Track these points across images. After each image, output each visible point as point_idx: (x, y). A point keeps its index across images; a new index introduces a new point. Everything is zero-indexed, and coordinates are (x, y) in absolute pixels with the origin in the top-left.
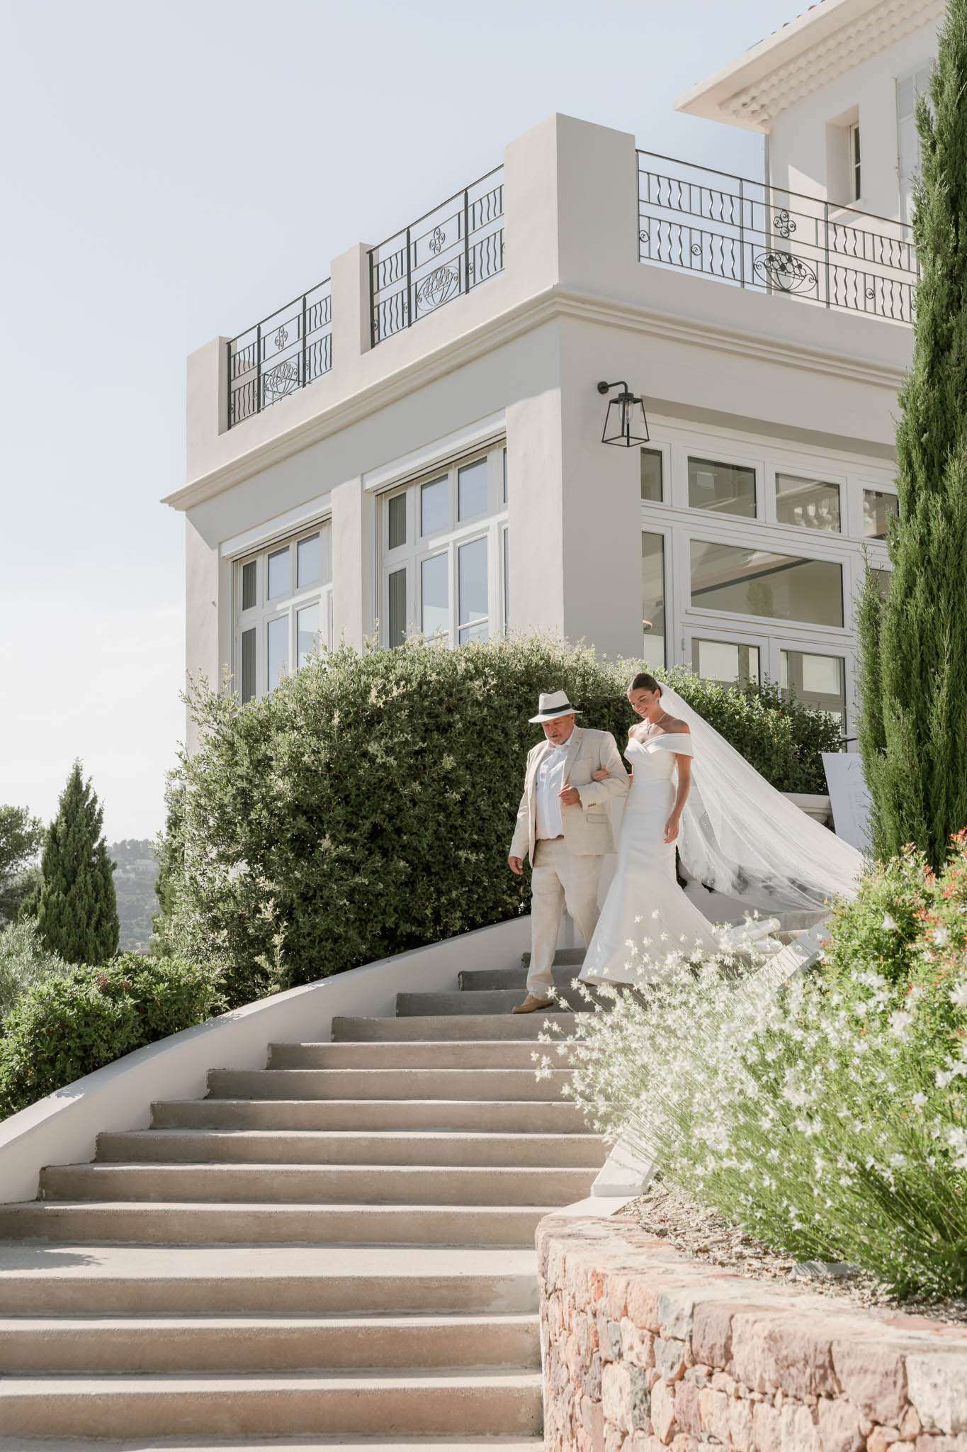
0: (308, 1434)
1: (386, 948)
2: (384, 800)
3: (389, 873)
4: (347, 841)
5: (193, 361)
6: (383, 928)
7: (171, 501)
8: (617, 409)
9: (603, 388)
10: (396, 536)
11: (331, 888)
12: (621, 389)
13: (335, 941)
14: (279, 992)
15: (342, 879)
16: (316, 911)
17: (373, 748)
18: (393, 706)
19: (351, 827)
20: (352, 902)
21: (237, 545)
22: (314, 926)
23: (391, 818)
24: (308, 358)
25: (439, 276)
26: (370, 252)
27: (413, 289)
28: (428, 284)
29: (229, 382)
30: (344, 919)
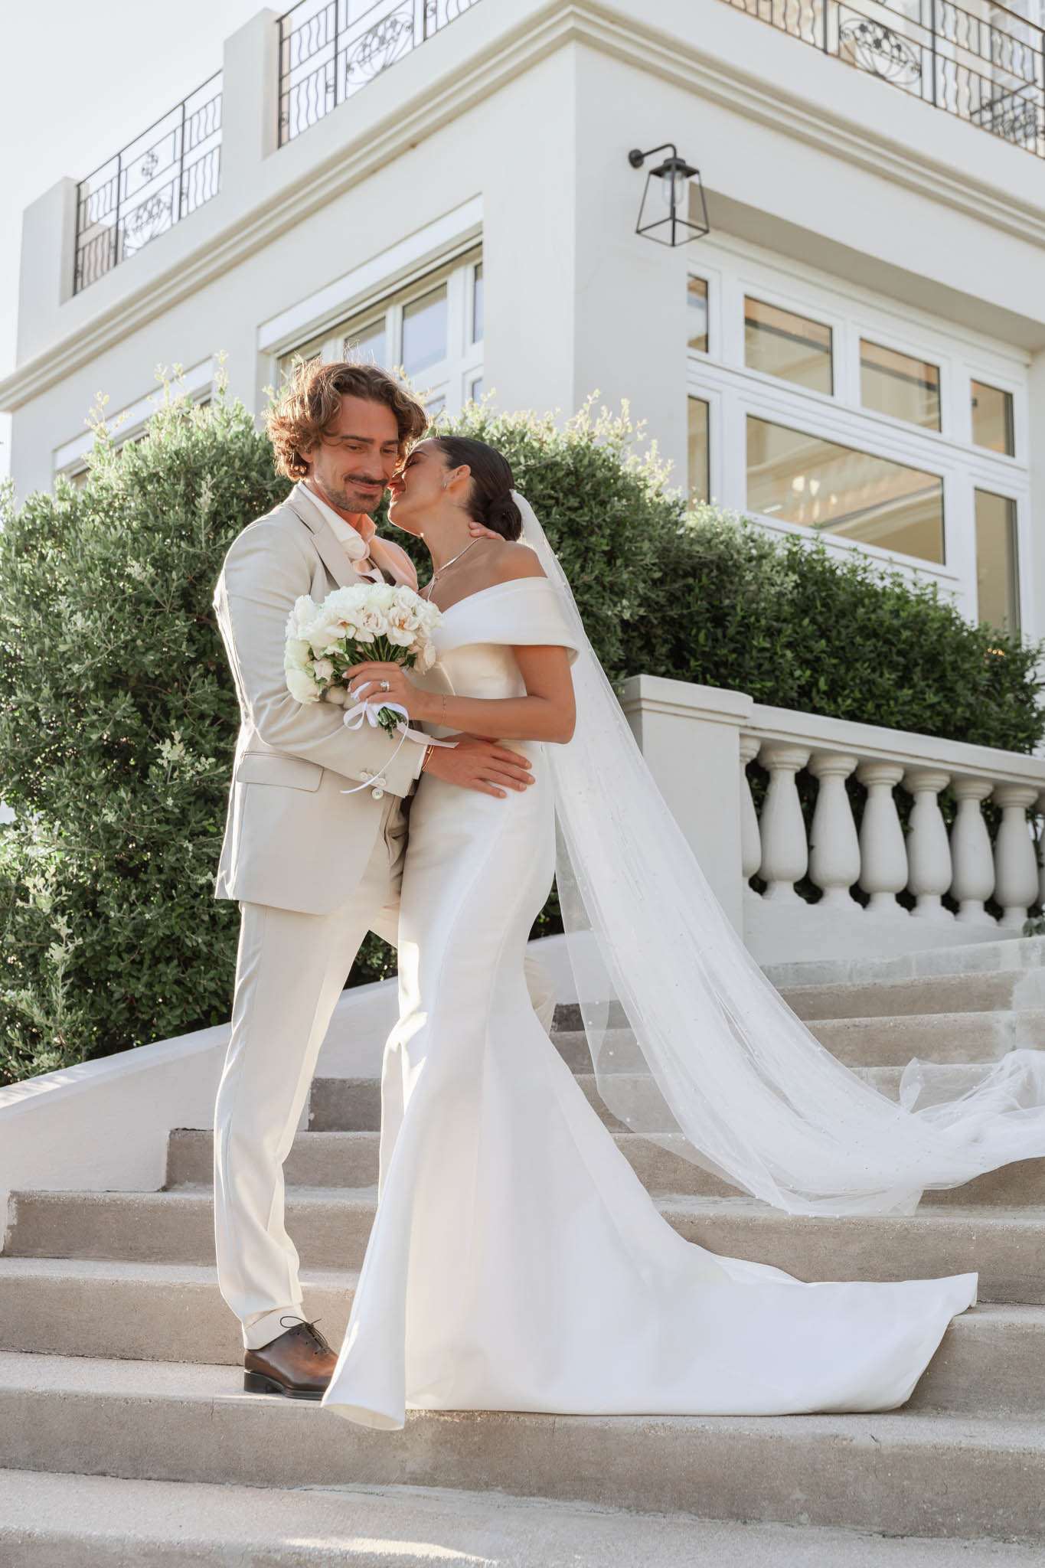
5: (31, 215)
8: (661, 185)
9: (636, 159)
11: (181, 849)
12: (668, 153)
13: (186, 963)
16: (146, 900)
21: (79, 451)
24: (185, 185)
25: (381, 31)
26: (280, 21)
27: (341, 58)
28: (365, 46)
29: (77, 236)
30: (206, 918)
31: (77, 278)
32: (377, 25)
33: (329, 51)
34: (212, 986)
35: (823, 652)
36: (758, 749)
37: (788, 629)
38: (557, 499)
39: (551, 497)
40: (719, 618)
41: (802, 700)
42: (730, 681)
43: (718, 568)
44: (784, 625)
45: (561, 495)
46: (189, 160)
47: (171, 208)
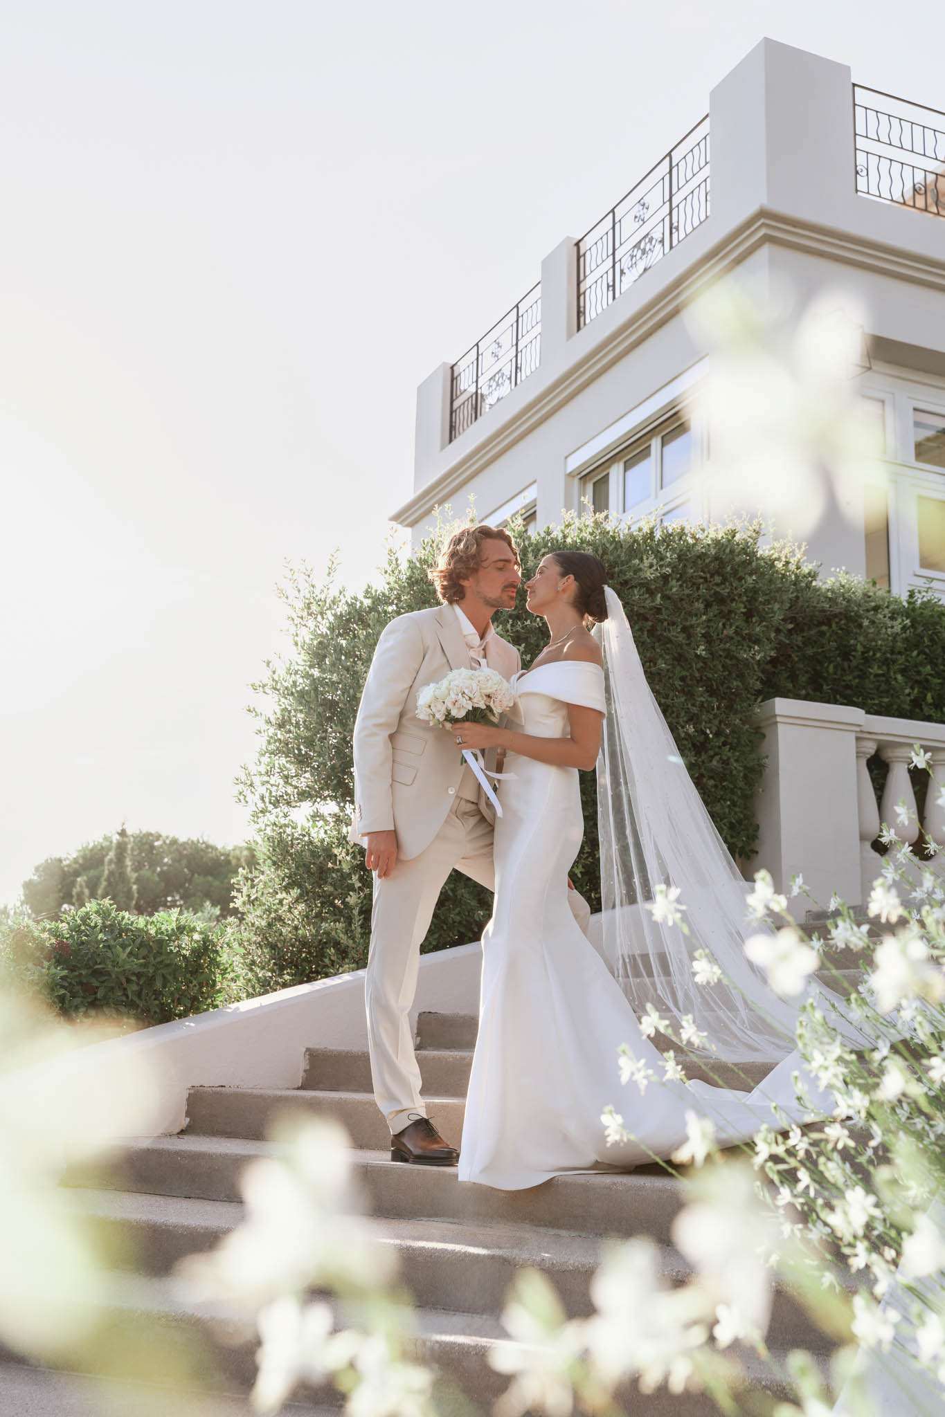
5: (422, 390)
7: (398, 517)
24: (519, 362)
25: (642, 246)
26: (577, 244)
27: (617, 266)
28: (632, 257)
29: (451, 402)
31: (452, 431)
32: (640, 242)
33: (610, 262)
34: (458, 918)
35: (930, 675)
36: (875, 747)
37: (901, 659)
38: (705, 579)
39: (701, 577)
40: (846, 654)
41: (914, 711)
42: (855, 699)
43: (846, 617)
44: (899, 657)
45: (708, 576)
46: (521, 344)
47: (510, 378)
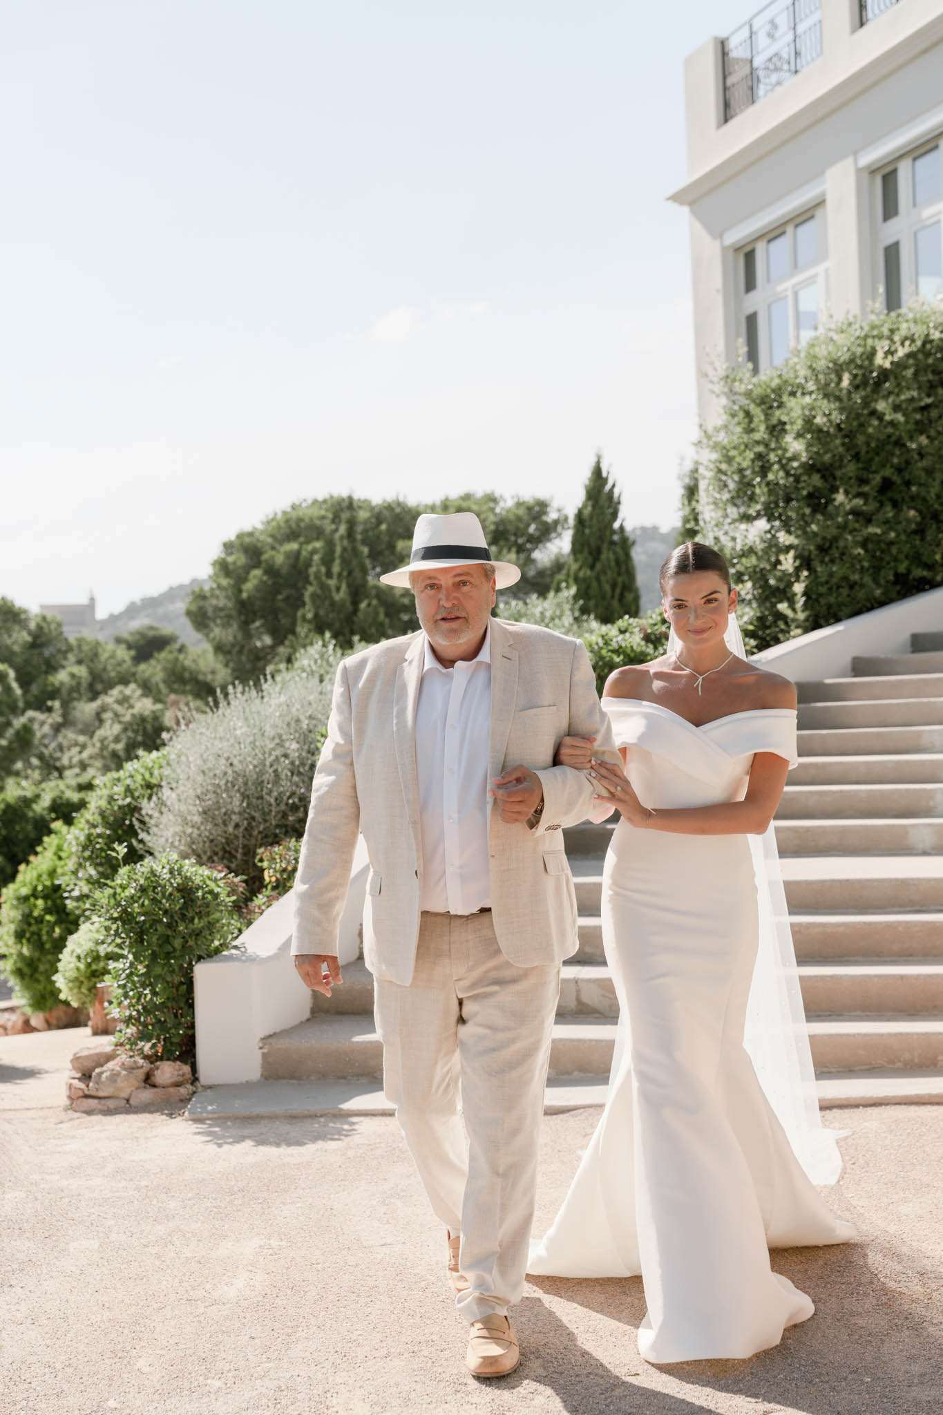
0: (858, 1013)
1: (899, 593)
2: (893, 455)
3: (900, 523)
4: (858, 495)
5: (689, 63)
6: (896, 575)
7: (677, 198)
10: (890, 209)
11: (847, 540)
13: (852, 587)
14: (799, 635)
15: (855, 530)
16: (832, 561)
17: (881, 406)
18: (899, 366)
19: (862, 481)
20: (866, 551)
21: (738, 234)
22: (831, 575)
23: (900, 470)
24: (798, 47)
29: (725, 78)
30: (858, 567)
31: (727, 112)
46: (800, 29)
47: (789, 63)
